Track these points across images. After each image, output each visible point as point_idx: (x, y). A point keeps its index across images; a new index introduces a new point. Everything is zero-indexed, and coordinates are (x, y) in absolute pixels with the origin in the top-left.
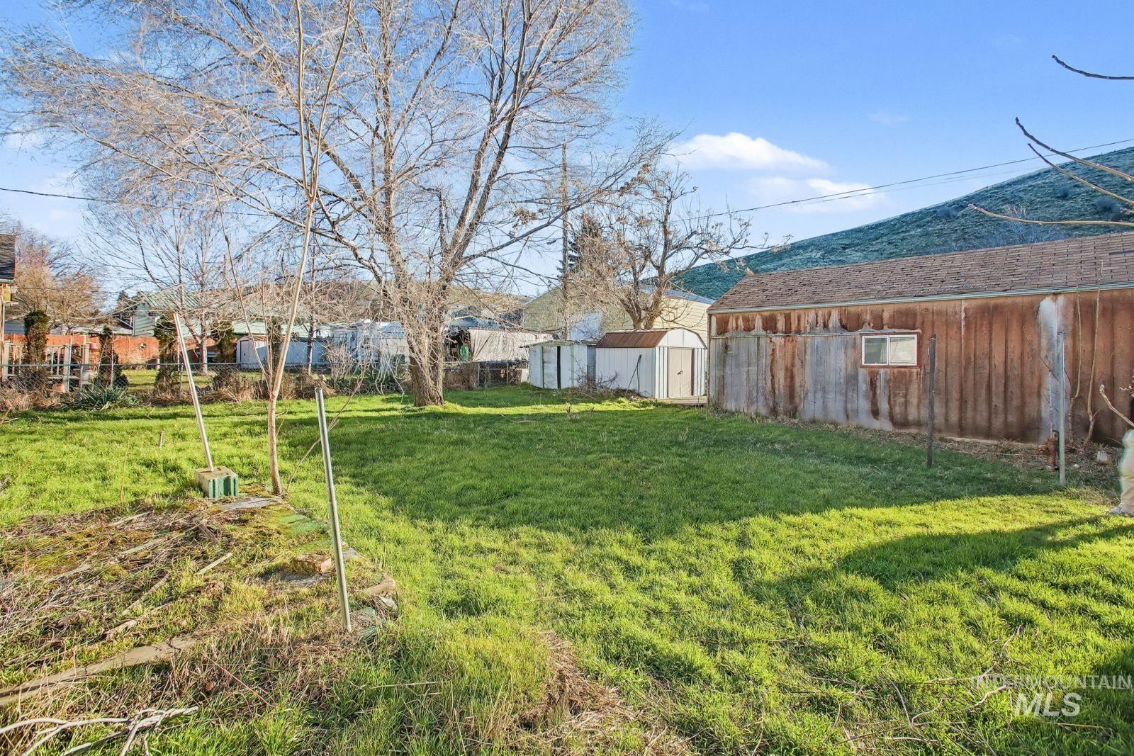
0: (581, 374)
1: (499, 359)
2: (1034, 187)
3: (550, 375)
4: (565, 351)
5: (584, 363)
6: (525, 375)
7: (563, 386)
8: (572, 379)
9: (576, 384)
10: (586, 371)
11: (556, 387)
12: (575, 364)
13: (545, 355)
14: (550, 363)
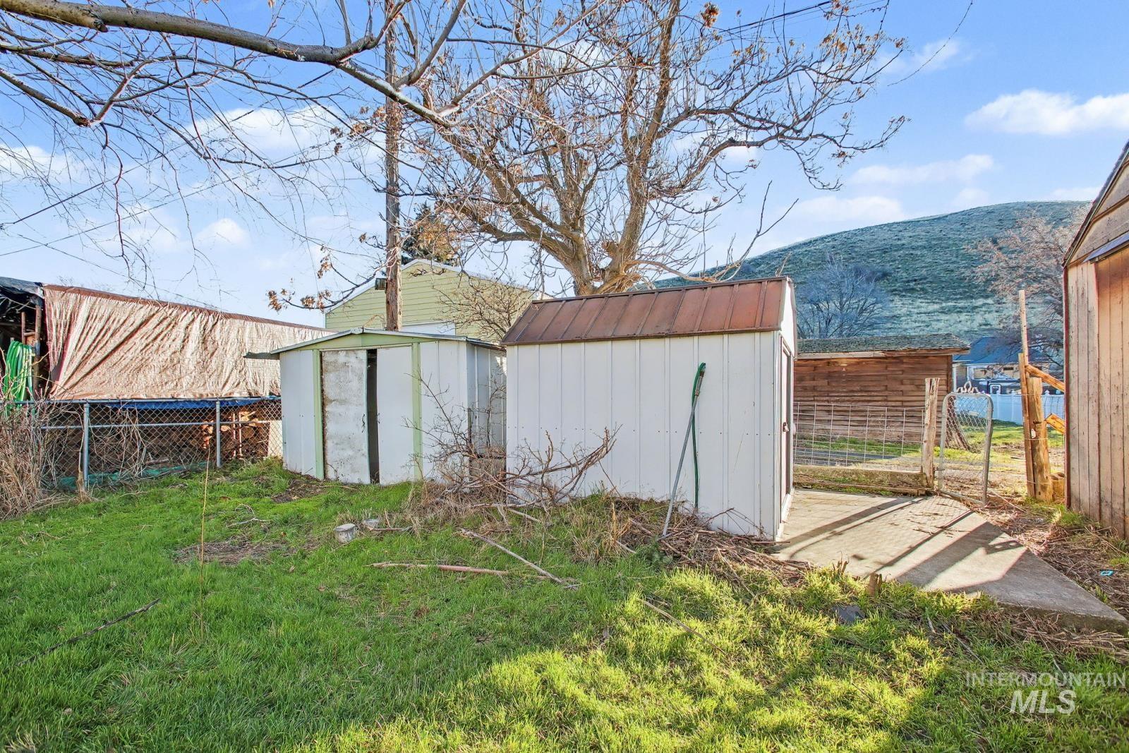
0: (448, 438)
1: (187, 389)
2: (809, 251)
3: (349, 441)
4: (392, 362)
5: (459, 400)
6: (276, 441)
7: (388, 477)
8: (417, 457)
9: (429, 471)
10: (464, 428)
11: (366, 480)
12: (428, 404)
13: (330, 378)
14: (342, 402)
